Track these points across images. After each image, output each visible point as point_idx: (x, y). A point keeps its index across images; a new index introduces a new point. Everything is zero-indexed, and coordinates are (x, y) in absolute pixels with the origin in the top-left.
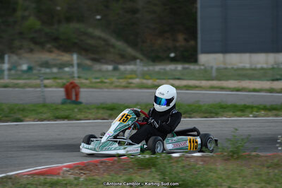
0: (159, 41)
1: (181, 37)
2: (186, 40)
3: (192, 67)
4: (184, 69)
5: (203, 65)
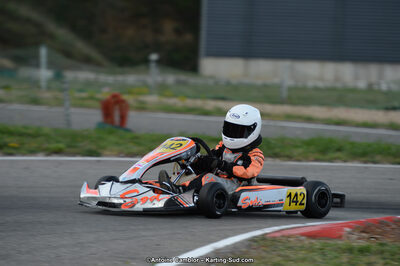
1: (169, 26)
2: (178, 32)
3: (191, 79)
4: (179, 83)
5: (211, 77)
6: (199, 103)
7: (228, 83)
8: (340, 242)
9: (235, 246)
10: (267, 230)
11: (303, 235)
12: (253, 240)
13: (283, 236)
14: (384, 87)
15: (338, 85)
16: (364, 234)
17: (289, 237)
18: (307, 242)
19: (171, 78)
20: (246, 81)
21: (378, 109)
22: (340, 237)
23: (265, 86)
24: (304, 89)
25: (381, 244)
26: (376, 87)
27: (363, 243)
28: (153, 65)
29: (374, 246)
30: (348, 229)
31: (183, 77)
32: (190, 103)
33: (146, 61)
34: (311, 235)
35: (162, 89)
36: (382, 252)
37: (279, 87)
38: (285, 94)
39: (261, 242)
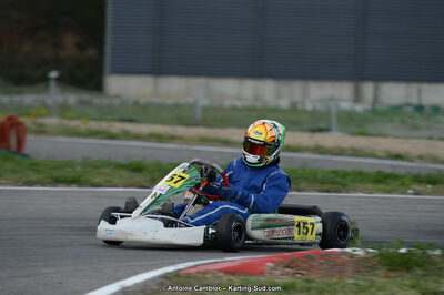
0: (27, 47)
1: (70, 41)
2: (81, 47)
3: (96, 99)
4: (81, 103)
5: (118, 97)
6: (103, 125)
7: (136, 103)
8: (261, 279)
9: (145, 283)
10: (181, 266)
11: (220, 270)
12: (166, 277)
13: (199, 272)
14: (309, 106)
15: (259, 105)
16: (288, 270)
17: (205, 273)
18: (225, 278)
19: (72, 98)
20: (157, 100)
21: (303, 130)
22: (262, 273)
23: (177, 106)
24: (221, 109)
25: (308, 281)
26: (300, 107)
27: (287, 280)
28: (53, 83)
29: (300, 283)
30: (270, 264)
31: (86, 96)
32: (94, 125)
33: (45, 80)
34: (229, 271)
35: (63, 110)
36: (309, 290)
37: (192, 106)
38: (199, 115)
39: (175, 280)
